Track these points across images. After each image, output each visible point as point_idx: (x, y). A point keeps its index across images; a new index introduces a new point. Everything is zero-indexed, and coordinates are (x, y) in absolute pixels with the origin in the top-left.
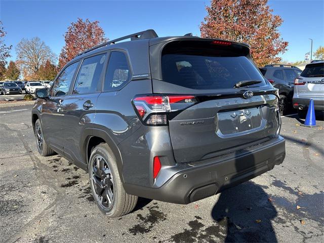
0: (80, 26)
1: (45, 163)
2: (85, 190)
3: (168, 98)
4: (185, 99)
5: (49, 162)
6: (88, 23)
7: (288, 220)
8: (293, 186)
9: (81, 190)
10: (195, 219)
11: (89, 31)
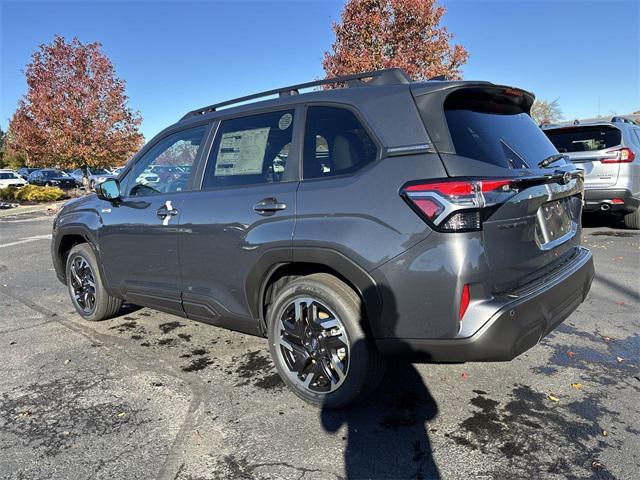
0: (59, 51)
1: (109, 332)
2: (237, 371)
3: (481, 184)
4: (501, 187)
5: (116, 331)
6: (77, 46)
7: (618, 379)
8: (590, 330)
9: (230, 373)
10: (477, 395)
11: (81, 61)
